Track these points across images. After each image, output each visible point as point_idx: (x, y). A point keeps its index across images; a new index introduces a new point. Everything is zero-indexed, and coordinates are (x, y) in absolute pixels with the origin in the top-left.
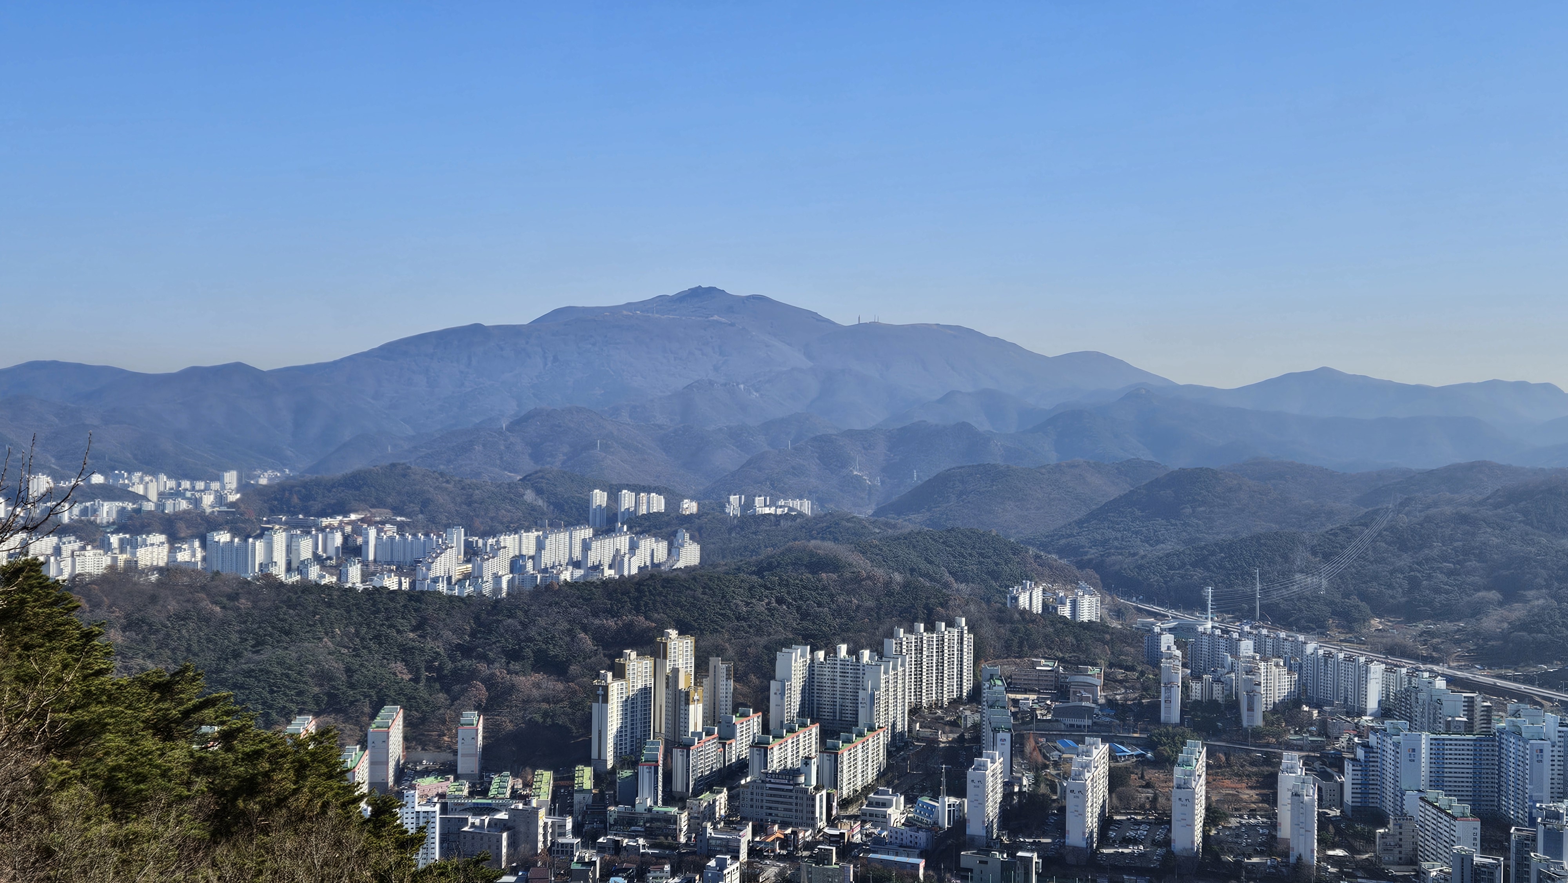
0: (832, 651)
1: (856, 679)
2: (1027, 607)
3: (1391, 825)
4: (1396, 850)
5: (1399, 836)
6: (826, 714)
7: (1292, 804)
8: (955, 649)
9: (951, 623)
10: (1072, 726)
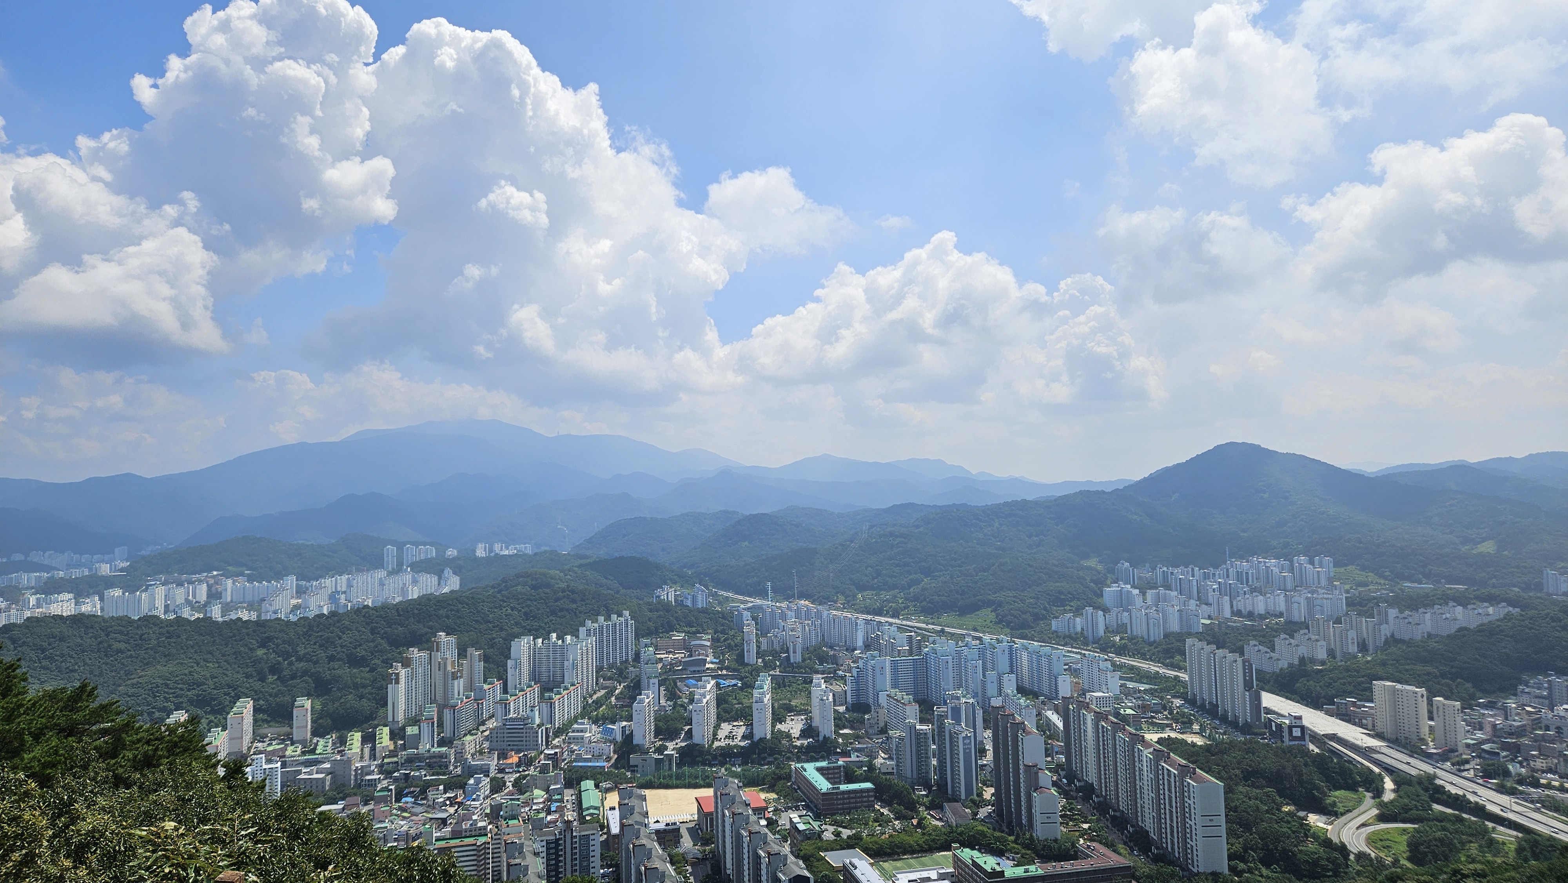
0: (547, 637)
1: (562, 654)
3: (872, 712)
4: (876, 727)
5: (876, 718)
6: (544, 678)
7: (820, 705)
8: (624, 630)
9: (620, 615)
10: (694, 671)
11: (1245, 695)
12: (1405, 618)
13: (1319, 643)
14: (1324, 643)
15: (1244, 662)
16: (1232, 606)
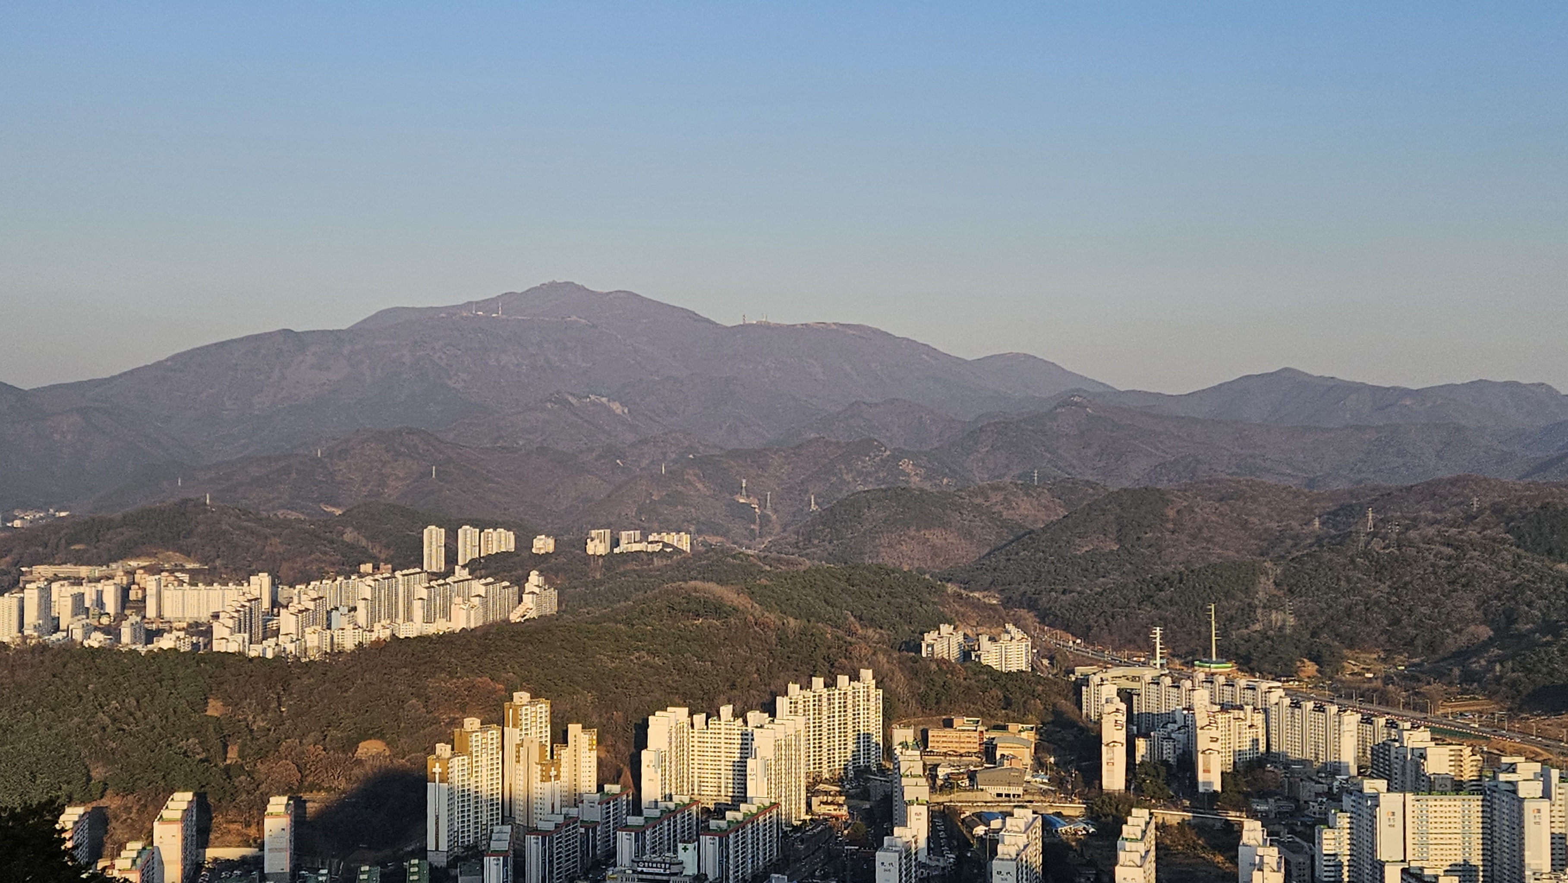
0: (714, 712)
2: (946, 656)
6: (709, 789)
8: (861, 708)
9: (855, 677)
10: (999, 795)
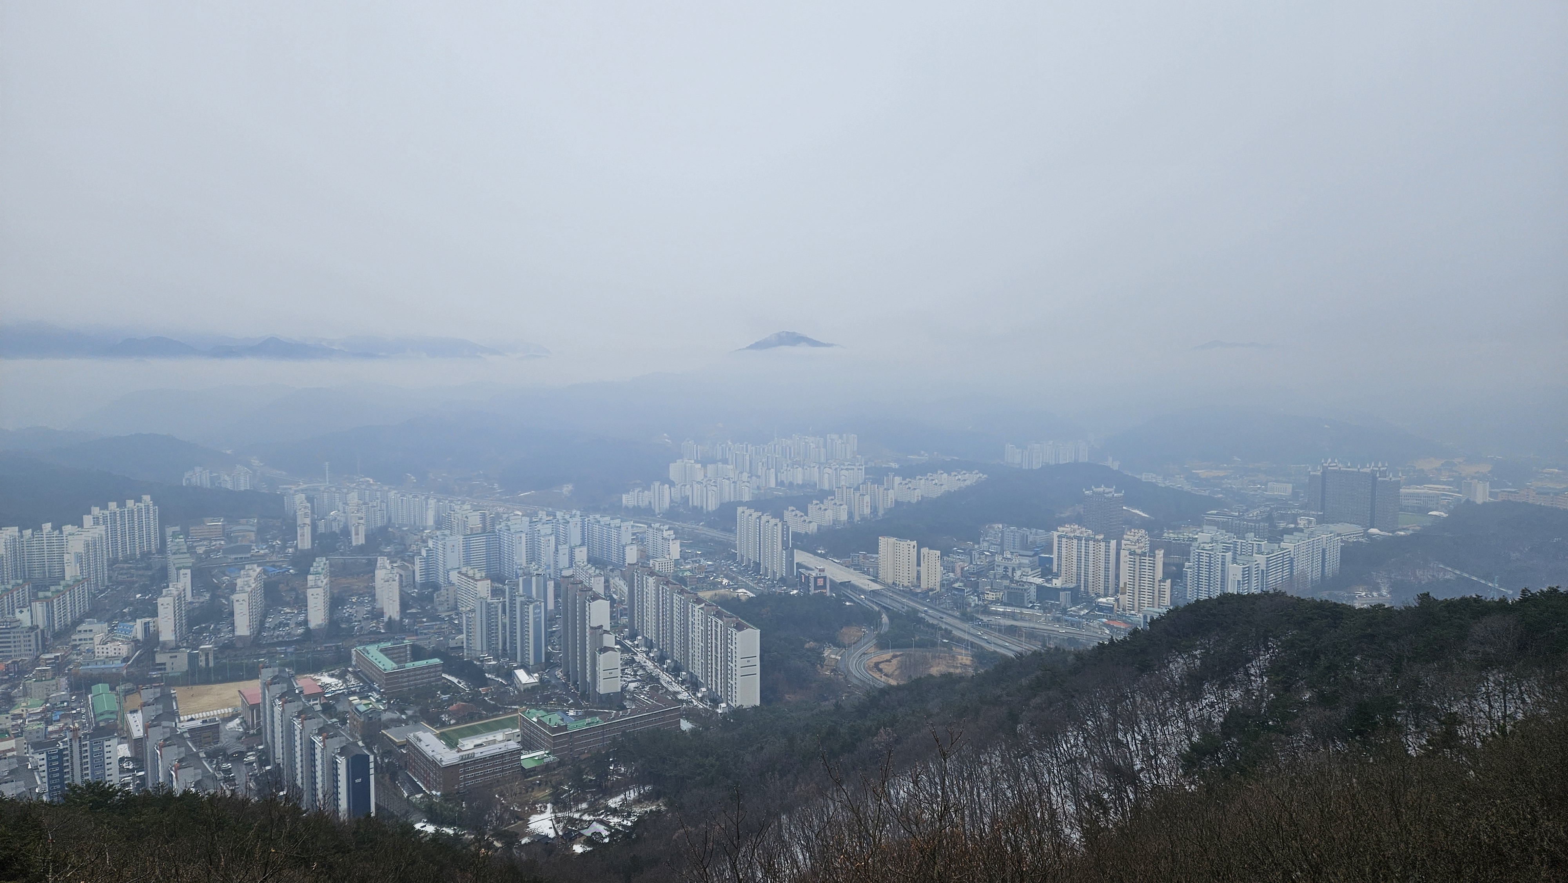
1: (61, 546)
2: (199, 484)
3: (442, 590)
4: (445, 604)
5: (447, 596)
6: (37, 575)
7: (384, 587)
8: (144, 517)
9: (138, 500)
10: (236, 559)
11: (782, 553)
12: (906, 484)
13: (842, 507)
14: (845, 507)
15: (783, 525)
16: (776, 478)
